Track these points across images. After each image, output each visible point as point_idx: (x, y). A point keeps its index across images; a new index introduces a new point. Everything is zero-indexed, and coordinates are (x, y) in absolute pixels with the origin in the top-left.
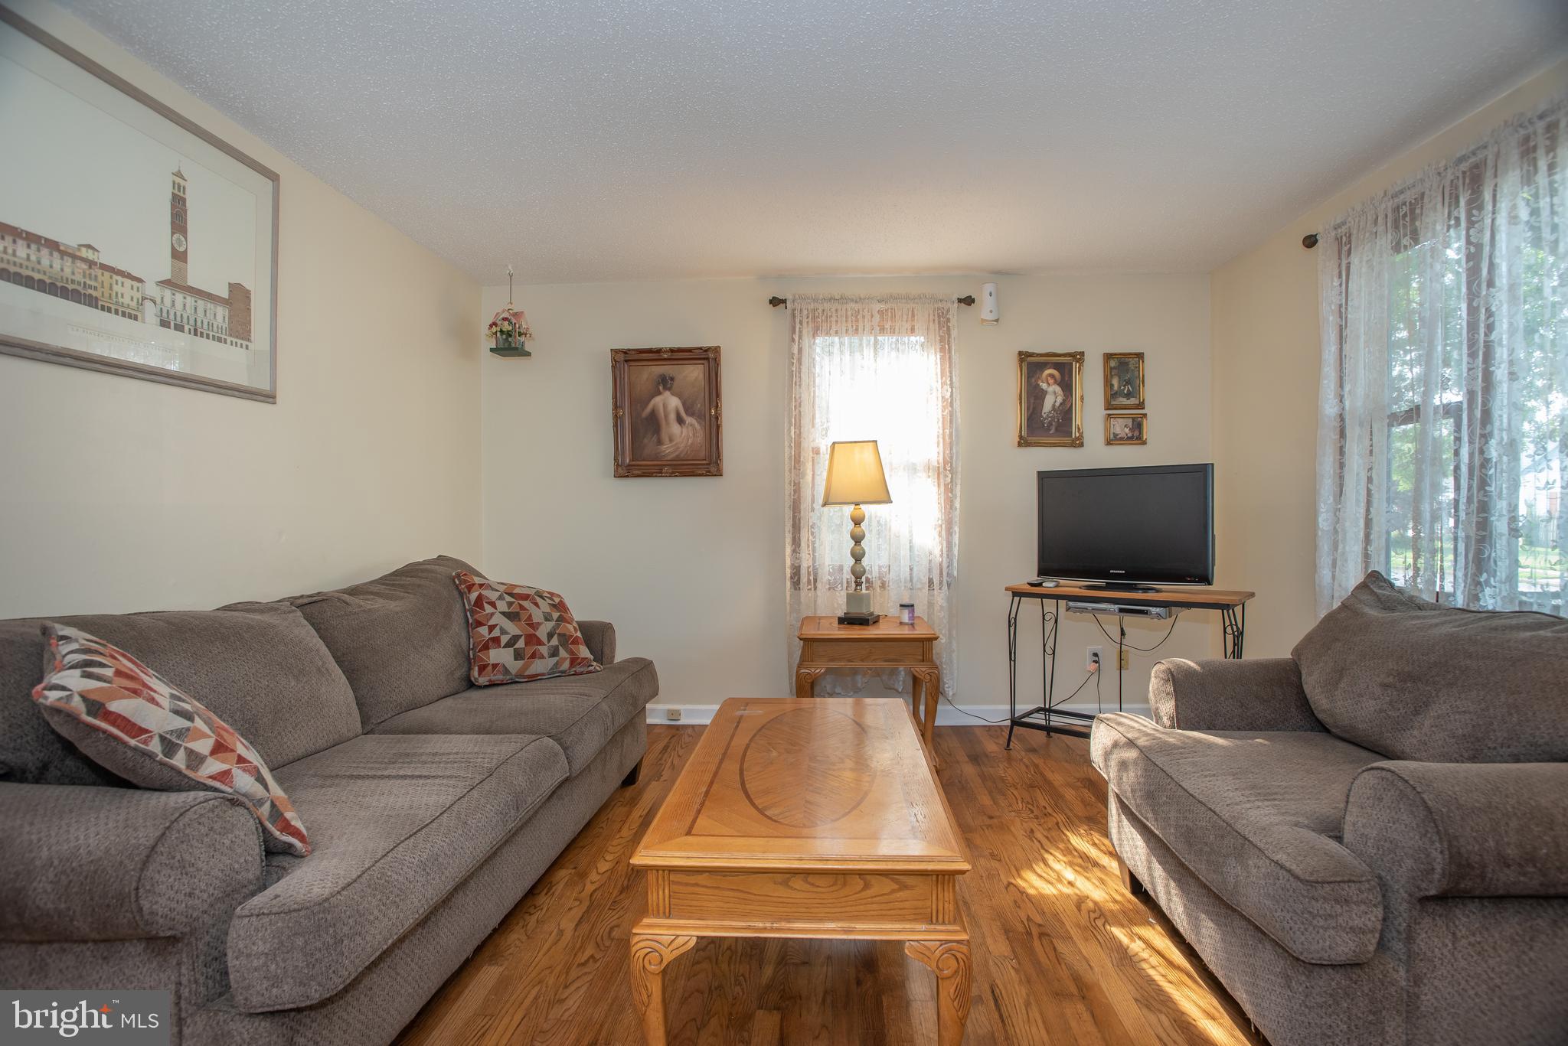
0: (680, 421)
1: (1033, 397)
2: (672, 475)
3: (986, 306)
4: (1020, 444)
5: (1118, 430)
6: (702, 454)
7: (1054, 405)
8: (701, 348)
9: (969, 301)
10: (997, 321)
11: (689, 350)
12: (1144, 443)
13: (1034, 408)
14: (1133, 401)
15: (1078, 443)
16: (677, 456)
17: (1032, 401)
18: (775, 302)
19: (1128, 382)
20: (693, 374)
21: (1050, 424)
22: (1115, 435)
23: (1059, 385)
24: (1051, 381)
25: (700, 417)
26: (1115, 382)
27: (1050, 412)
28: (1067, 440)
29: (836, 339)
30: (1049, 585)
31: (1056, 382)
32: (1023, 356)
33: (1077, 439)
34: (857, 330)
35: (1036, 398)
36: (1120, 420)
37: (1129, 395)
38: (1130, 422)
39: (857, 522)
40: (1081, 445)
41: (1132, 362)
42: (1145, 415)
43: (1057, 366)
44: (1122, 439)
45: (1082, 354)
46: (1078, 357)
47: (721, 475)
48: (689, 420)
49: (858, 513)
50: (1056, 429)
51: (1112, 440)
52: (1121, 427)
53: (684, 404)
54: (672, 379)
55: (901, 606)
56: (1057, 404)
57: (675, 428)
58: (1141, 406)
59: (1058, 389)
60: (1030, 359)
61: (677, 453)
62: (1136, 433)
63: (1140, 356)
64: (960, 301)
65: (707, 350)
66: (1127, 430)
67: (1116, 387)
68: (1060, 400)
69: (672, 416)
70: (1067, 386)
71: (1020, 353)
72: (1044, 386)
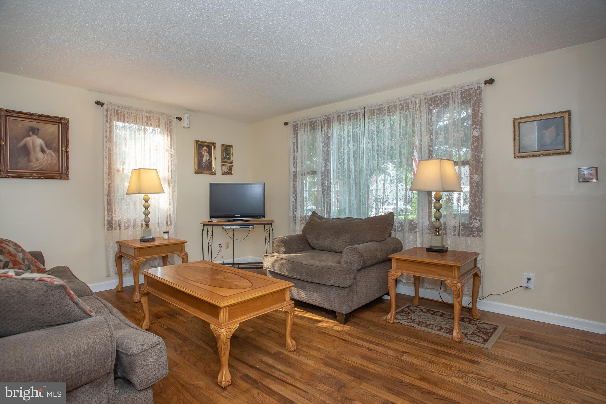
0: (43, 151)
1: (200, 157)
2: (39, 178)
3: (185, 122)
4: (196, 173)
5: (225, 170)
6: (57, 169)
7: (206, 160)
8: (58, 117)
9: (180, 119)
10: (189, 128)
11: (51, 117)
12: (232, 174)
13: (200, 161)
14: (229, 161)
15: (214, 173)
16: (41, 169)
17: (199, 158)
18: (98, 103)
19: (228, 155)
20: (52, 129)
21: (205, 166)
22: (224, 171)
23: (208, 153)
24: (205, 152)
26: (224, 154)
27: (205, 162)
28: (210, 172)
31: (207, 152)
32: (197, 142)
33: (213, 172)
35: (201, 157)
36: (226, 167)
37: (228, 159)
38: (228, 167)
39: (146, 201)
40: (215, 174)
41: (229, 148)
42: (233, 166)
43: (207, 147)
44: (226, 173)
45: (215, 143)
46: (214, 144)
47: (69, 179)
48: (48, 151)
49: (146, 198)
50: (207, 168)
51: (224, 173)
52: (226, 169)
53: (46, 143)
54: (38, 130)
55: (164, 232)
56: (207, 160)
57: (40, 155)
58: (231, 162)
59: (208, 154)
60: (199, 143)
61: (41, 167)
62: (230, 171)
63: (231, 146)
64: (177, 118)
65: (61, 119)
66: (228, 170)
67: (224, 156)
68: (208, 158)
69: (38, 149)
70: (210, 154)
71: (196, 141)
72: (203, 153)
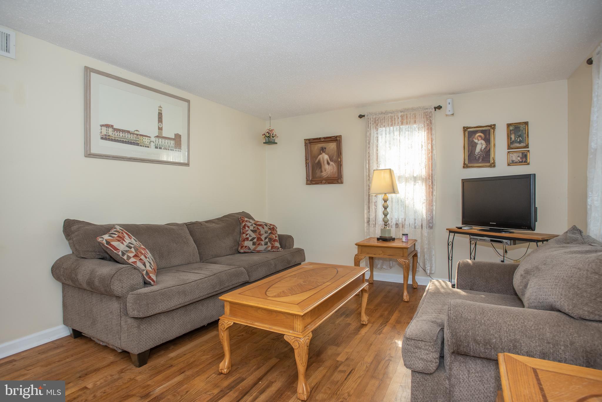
0: (328, 163)
1: (471, 146)
2: (325, 183)
3: (448, 109)
4: (464, 167)
5: (514, 159)
6: (336, 176)
7: (481, 149)
8: (334, 136)
9: (439, 107)
10: (453, 114)
11: (330, 137)
12: (529, 164)
13: (471, 151)
14: (522, 145)
15: (493, 165)
16: (327, 177)
17: (470, 148)
18: (361, 116)
19: (519, 136)
20: (332, 146)
21: (479, 158)
22: (513, 161)
23: (484, 140)
24: (480, 138)
25: (335, 162)
26: (513, 137)
27: (479, 152)
28: (488, 164)
29: (384, 128)
30: (466, 228)
31: (482, 139)
32: (465, 129)
33: (493, 163)
34: (392, 124)
35: (472, 146)
36: (515, 154)
37: (520, 142)
38: (521, 155)
39: (385, 201)
40: (494, 166)
41: (522, 127)
42: (529, 151)
43: (482, 132)
44: (516, 162)
45: (495, 125)
46: (493, 127)
47: (342, 183)
48: (331, 163)
49: (386, 197)
50: (483, 160)
51: (511, 163)
52: (515, 157)
53: (329, 157)
54: (325, 148)
55: (403, 234)
56: (483, 149)
57: (327, 166)
58: (527, 146)
59: (483, 142)
60: (469, 130)
61: (327, 175)
62: (524, 160)
63: (526, 123)
64: (435, 108)
65: (336, 137)
66: (519, 158)
67: (513, 139)
68: (484, 146)
69: (326, 162)
70: (487, 140)
71: (464, 128)
72: (476, 141)
